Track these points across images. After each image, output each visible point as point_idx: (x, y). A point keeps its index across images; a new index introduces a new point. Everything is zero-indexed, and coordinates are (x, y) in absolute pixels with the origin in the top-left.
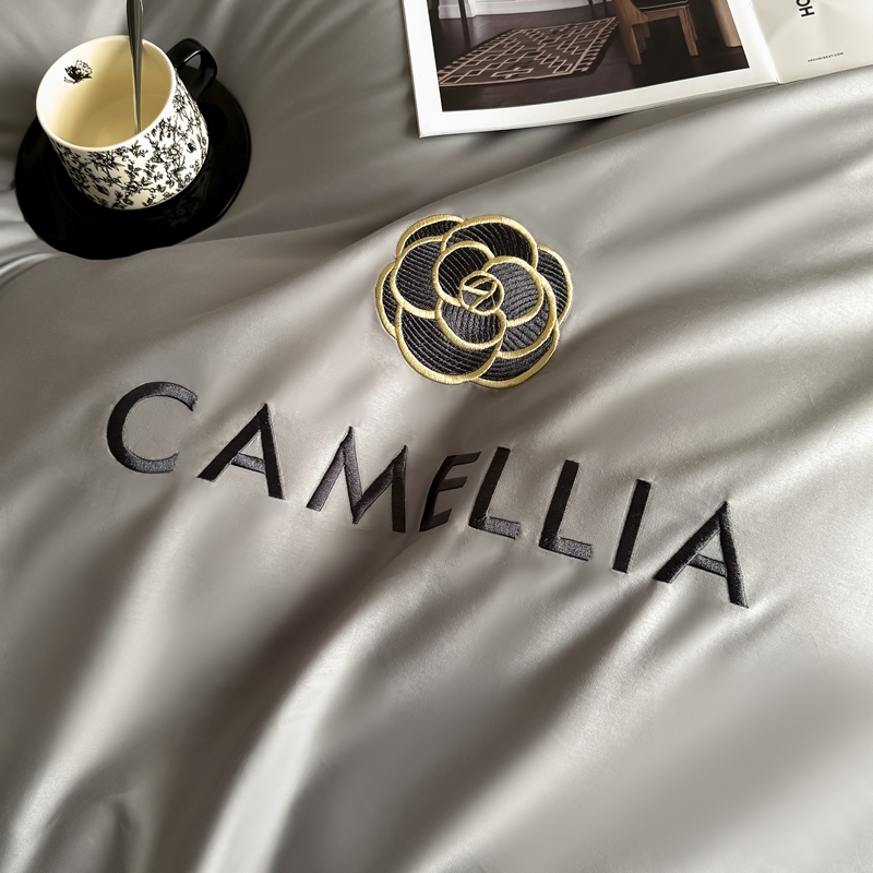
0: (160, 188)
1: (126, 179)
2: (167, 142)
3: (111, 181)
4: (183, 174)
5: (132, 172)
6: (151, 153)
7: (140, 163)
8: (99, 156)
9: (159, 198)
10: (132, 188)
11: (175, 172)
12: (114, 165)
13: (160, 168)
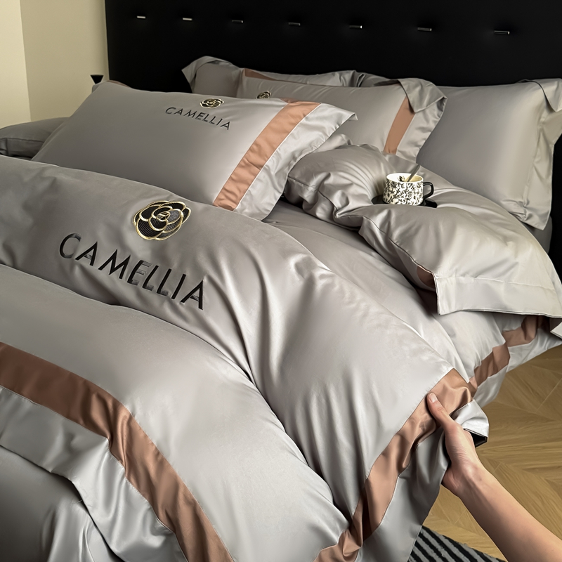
0: (401, 201)
1: (395, 193)
2: (410, 189)
3: (392, 192)
4: (408, 201)
5: (398, 191)
6: (404, 189)
7: (401, 190)
8: (393, 183)
9: (400, 203)
10: (395, 197)
11: (407, 199)
12: (395, 187)
13: (404, 195)
